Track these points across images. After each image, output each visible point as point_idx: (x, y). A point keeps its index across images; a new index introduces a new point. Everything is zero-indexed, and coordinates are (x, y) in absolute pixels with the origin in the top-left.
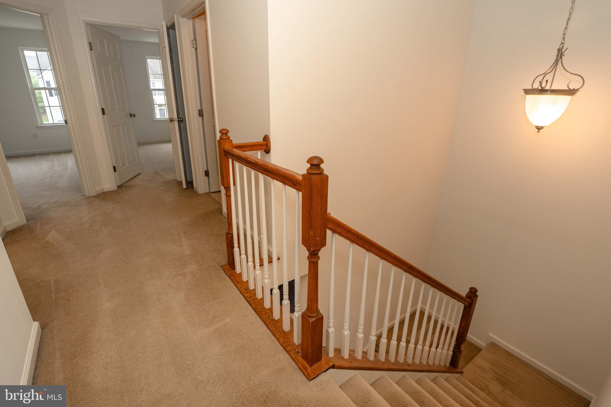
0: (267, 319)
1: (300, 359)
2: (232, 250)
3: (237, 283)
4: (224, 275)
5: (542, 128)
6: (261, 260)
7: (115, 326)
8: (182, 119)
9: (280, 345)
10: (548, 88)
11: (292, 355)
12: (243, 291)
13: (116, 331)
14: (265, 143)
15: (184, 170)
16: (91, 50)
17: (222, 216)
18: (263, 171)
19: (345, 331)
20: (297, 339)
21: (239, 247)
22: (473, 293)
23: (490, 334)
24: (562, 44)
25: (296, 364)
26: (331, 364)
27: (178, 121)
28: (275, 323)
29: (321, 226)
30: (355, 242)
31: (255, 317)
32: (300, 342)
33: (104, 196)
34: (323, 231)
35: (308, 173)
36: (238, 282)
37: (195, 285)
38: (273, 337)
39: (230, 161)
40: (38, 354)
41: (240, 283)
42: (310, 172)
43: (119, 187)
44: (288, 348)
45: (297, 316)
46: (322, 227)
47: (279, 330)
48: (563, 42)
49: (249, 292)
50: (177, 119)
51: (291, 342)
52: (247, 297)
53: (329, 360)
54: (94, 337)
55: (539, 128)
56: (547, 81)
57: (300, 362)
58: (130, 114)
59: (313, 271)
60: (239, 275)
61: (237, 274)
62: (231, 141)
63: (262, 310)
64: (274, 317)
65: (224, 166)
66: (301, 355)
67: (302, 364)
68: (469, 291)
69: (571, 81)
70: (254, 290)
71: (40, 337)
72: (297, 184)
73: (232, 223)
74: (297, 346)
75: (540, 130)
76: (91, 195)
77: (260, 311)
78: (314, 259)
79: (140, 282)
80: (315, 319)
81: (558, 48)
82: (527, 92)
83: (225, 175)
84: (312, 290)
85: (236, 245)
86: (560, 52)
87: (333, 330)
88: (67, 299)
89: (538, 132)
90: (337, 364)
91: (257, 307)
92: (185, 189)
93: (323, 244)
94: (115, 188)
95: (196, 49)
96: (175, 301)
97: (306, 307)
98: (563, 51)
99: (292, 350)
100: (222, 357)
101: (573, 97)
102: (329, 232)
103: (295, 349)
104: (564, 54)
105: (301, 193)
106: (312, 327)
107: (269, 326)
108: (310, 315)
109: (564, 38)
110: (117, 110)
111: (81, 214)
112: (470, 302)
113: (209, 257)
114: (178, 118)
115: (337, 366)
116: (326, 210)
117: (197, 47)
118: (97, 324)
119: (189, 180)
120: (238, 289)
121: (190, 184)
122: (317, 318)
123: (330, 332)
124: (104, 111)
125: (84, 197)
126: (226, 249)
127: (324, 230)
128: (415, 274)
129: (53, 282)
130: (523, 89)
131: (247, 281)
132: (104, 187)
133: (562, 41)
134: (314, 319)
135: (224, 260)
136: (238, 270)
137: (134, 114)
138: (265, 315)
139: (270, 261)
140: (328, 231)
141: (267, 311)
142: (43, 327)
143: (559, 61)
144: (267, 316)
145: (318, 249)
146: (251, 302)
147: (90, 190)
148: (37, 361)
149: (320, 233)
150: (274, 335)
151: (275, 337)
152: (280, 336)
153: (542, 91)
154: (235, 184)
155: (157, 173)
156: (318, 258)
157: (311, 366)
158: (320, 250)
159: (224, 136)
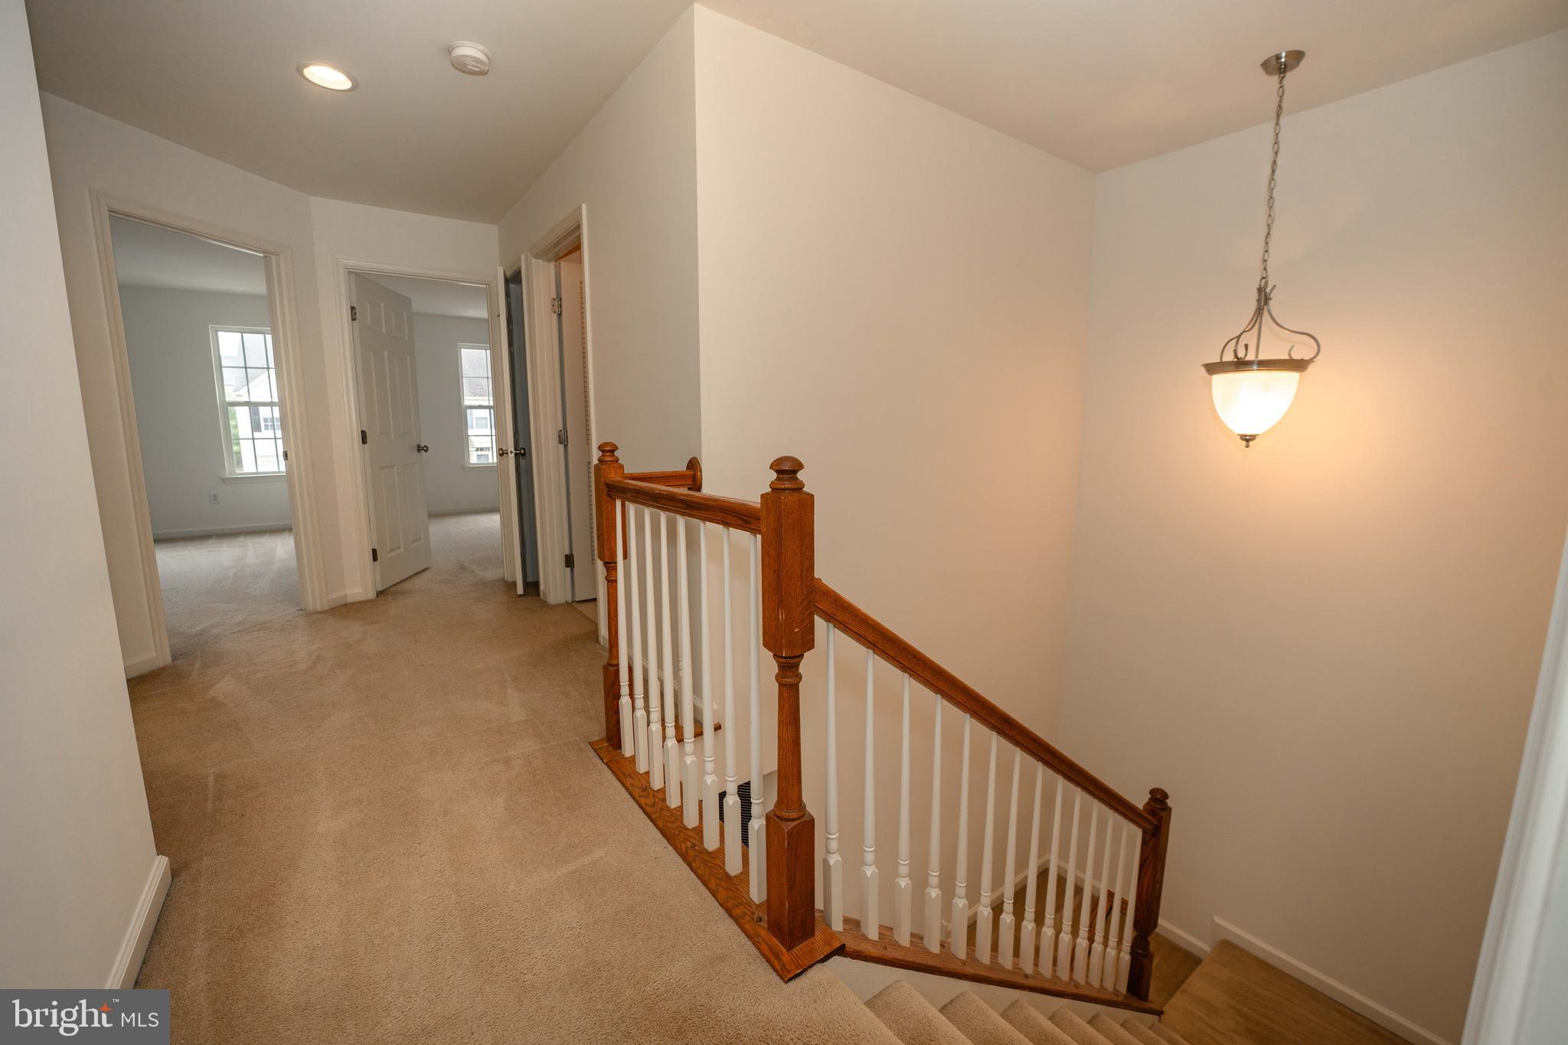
0: (689, 851)
1: (764, 933)
2: (615, 702)
3: (625, 776)
4: (597, 760)
5: (1253, 438)
6: (679, 728)
7: (341, 869)
8: (524, 449)
9: (718, 904)
10: (1251, 357)
11: (747, 926)
12: (637, 792)
13: (343, 879)
14: (691, 472)
15: (521, 555)
16: (354, 320)
17: (597, 645)
18: (684, 509)
19: (866, 867)
20: (757, 891)
21: (631, 695)
22: (1159, 800)
23: (1218, 920)
24: (1264, 278)
25: (756, 945)
26: (837, 945)
27: (516, 454)
28: (708, 859)
29: (802, 603)
30: (877, 647)
31: (663, 846)
32: (764, 897)
33: (345, 610)
34: (807, 613)
35: (773, 489)
36: (627, 774)
37: (530, 781)
38: (703, 888)
39: (618, 503)
40: (156, 931)
41: (630, 776)
42: (777, 486)
43: (380, 594)
44: (737, 912)
45: (756, 828)
46: (805, 603)
47: (716, 872)
48: (1265, 276)
49: (651, 795)
50: (513, 450)
51: (743, 897)
52: (646, 804)
53: (831, 935)
54: (290, 892)
55: (1248, 439)
56: (1246, 346)
57: (763, 940)
58: (419, 446)
59: (787, 706)
60: (629, 761)
61: (626, 758)
62: (622, 467)
63: (680, 831)
64: (705, 845)
65: (604, 518)
66: (766, 926)
67: (768, 945)
68: (1150, 799)
69: (1293, 346)
70: (663, 791)
71: (166, 893)
72: (749, 519)
73: (617, 641)
74: (758, 906)
75: (1251, 443)
76: (319, 609)
77: (674, 834)
78: (790, 678)
79: (408, 776)
80: (796, 823)
81: (1257, 286)
82: (1212, 369)
83: (606, 537)
84: (786, 754)
85: (625, 690)
86: (1263, 293)
87: (838, 860)
88: (239, 812)
89: (1247, 446)
90: (851, 944)
91: (669, 825)
92: (521, 595)
93: (810, 645)
94: (371, 595)
95: (560, 315)
96: (483, 815)
97: (776, 799)
98: (1268, 290)
99: (747, 915)
100: (584, 931)
101: (1303, 374)
102: (819, 623)
103: (754, 913)
104: (1271, 297)
105: (759, 537)
106: (789, 844)
107: (694, 865)
108: (785, 814)
109: (1265, 269)
110: (392, 437)
111: (293, 646)
112: (1156, 822)
113: (565, 725)
114: (516, 449)
115: (851, 950)
116: (811, 568)
117: (561, 312)
118: (302, 863)
119: (530, 580)
120: (627, 789)
121: (532, 587)
122: (800, 821)
123: (831, 864)
124: (366, 437)
125: (302, 612)
126: (603, 709)
127: (809, 610)
128: (1019, 738)
129: (212, 778)
130: (1203, 365)
131: (647, 773)
132: (349, 592)
133: (1262, 274)
134: (792, 824)
135: (597, 730)
136: (628, 751)
137: (425, 446)
138: (684, 842)
139: (699, 733)
140: (817, 618)
141: (690, 833)
142: (175, 871)
143: (1263, 309)
144: (689, 844)
145: (798, 654)
146: (654, 816)
147: (315, 600)
148: (150, 945)
149: (800, 618)
150: (705, 883)
151: (708, 888)
152: (719, 885)
153: (1240, 365)
154: (626, 556)
155: (463, 568)
156: (799, 677)
157: (789, 949)
158: (801, 656)
159: (608, 456)
